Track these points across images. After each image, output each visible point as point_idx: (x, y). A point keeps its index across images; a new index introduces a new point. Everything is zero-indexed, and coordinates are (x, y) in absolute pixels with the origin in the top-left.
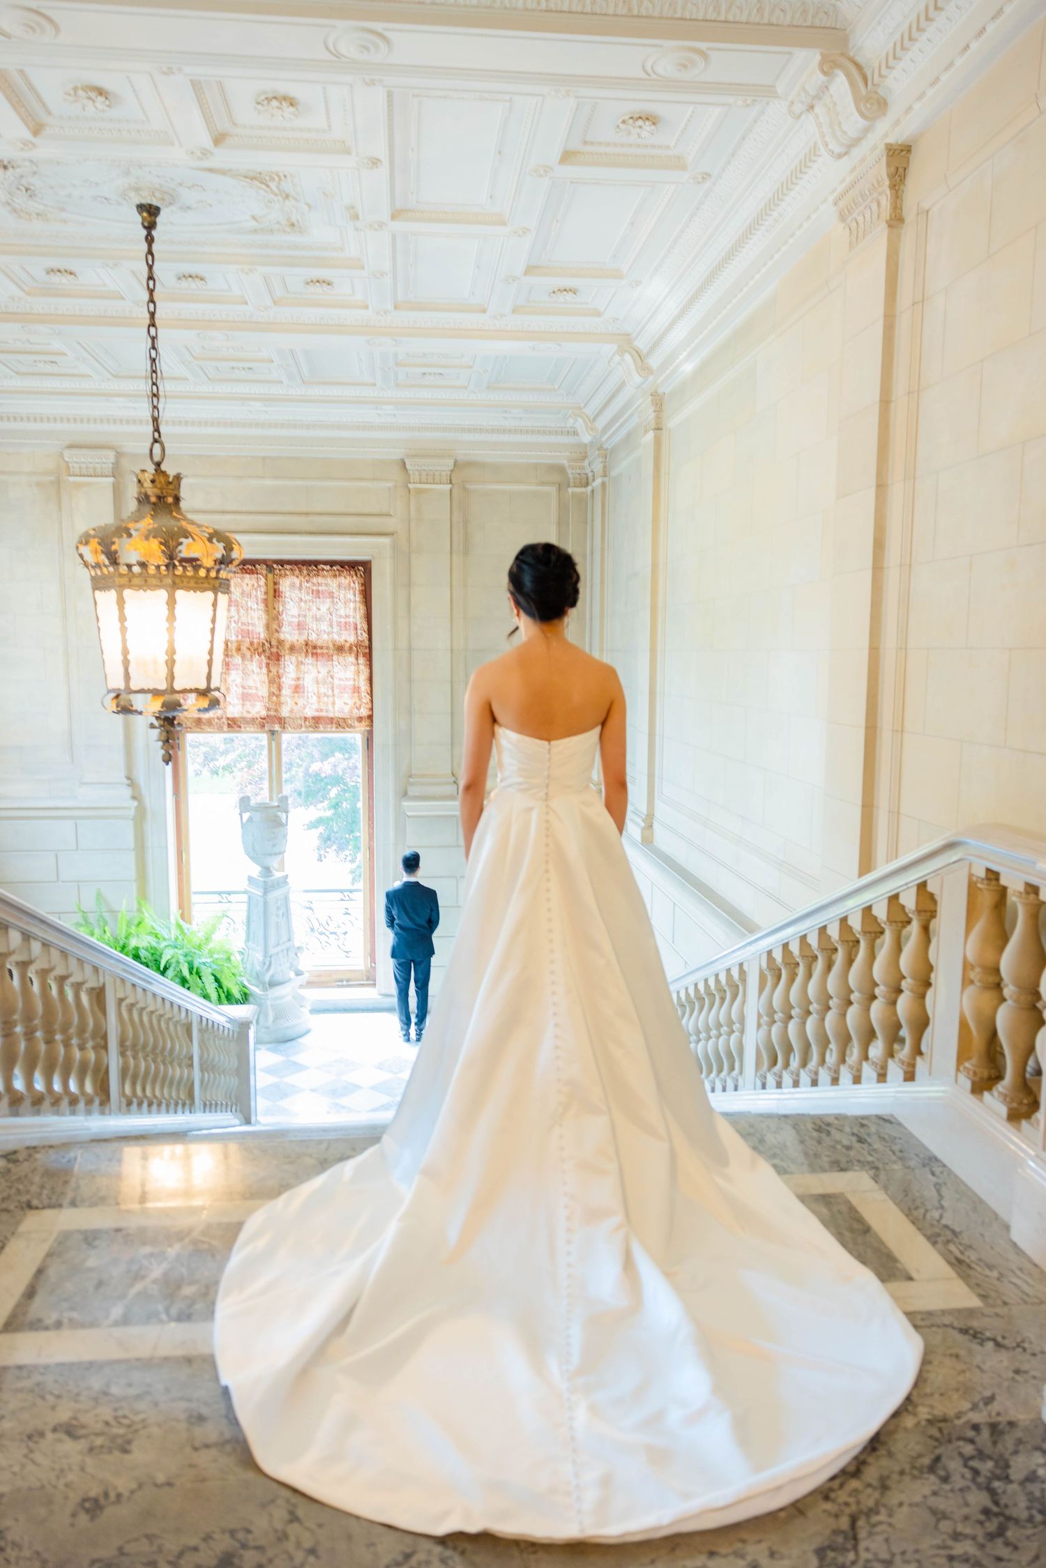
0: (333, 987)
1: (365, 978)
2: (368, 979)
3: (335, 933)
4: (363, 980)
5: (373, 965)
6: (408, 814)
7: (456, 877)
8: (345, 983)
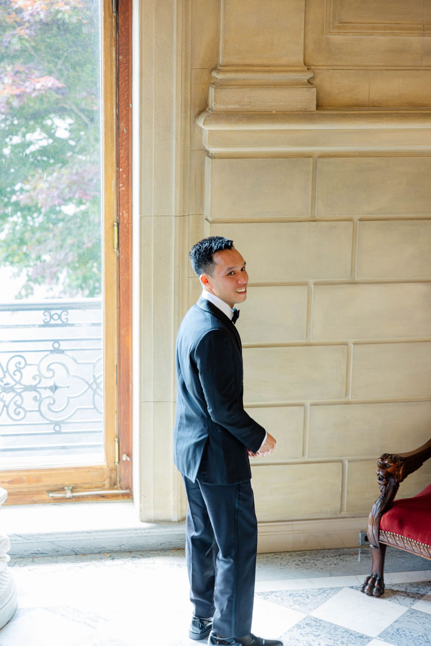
0: (44, 502)
1: (107, 483)
2: (113, 485)
3: (34, 388)
4: (102, 487)
5: (124, 457)
6: (213, 150)
7: (306, 284)
8: (69, 494)
